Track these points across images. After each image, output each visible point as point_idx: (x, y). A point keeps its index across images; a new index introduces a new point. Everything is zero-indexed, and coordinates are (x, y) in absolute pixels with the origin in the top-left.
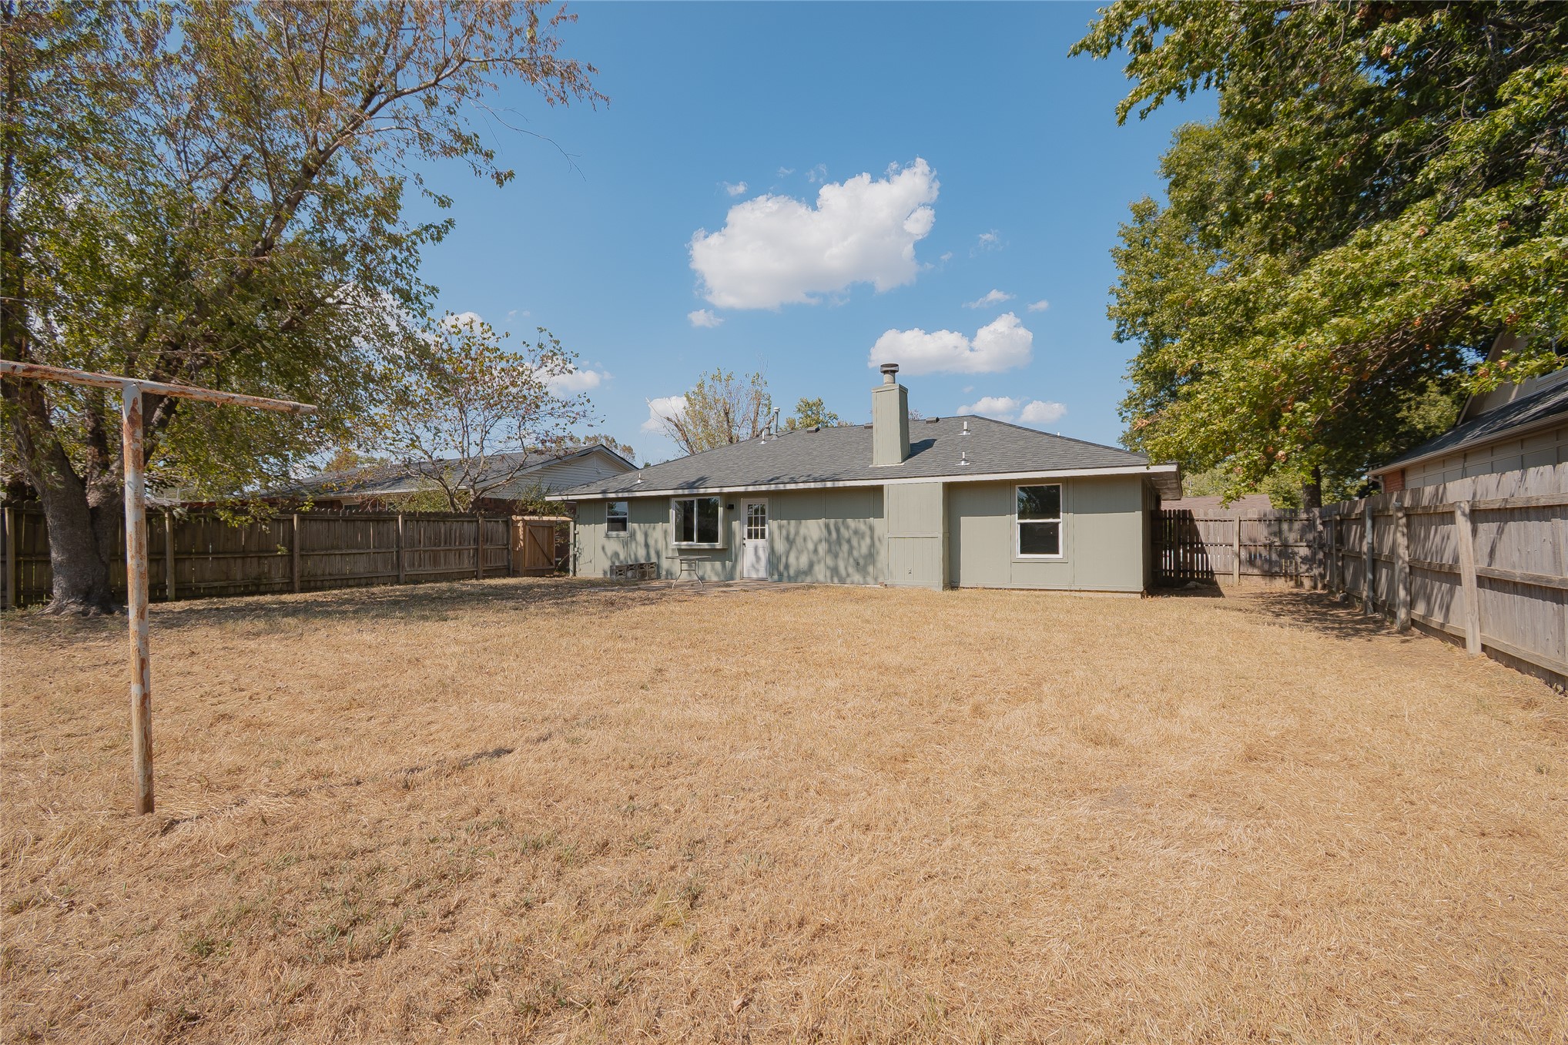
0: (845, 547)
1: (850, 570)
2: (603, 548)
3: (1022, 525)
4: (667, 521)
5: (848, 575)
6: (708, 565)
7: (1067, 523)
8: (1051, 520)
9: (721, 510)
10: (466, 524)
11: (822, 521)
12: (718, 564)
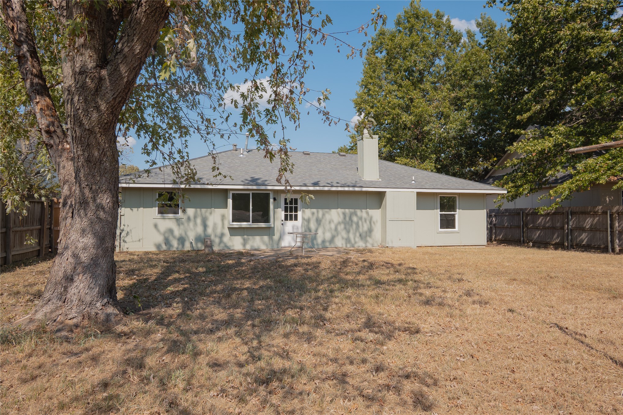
0: (354, 226)
1: (357, 239)
3: (441, 215)
4: (226, 207)
5: (356, 243)
7: (459, 215)
8: (453, 213)
11: (340, 211)
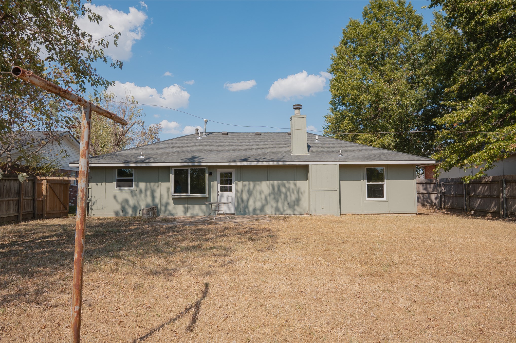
0: (283, 196)
1: (285, 208)
2: (115, 197)
3: (368, 184)
4: (169, 181)
5: (284, 211)
6: (197, 207)
7: (387, 184)
8: (380, 183)
9: (207, 175)
10: (12, 182)
11: (268, 182)
12: (204, 207)
